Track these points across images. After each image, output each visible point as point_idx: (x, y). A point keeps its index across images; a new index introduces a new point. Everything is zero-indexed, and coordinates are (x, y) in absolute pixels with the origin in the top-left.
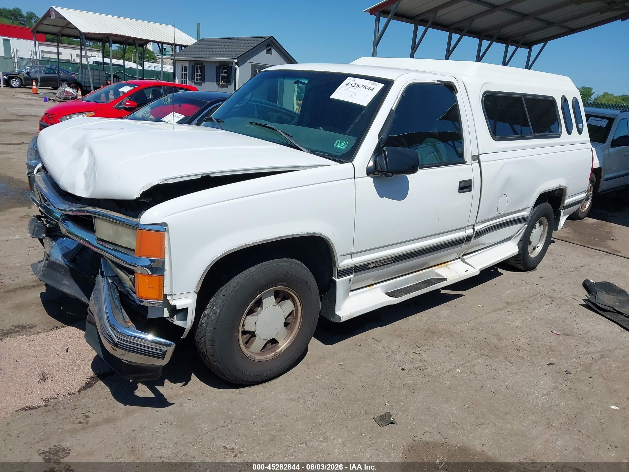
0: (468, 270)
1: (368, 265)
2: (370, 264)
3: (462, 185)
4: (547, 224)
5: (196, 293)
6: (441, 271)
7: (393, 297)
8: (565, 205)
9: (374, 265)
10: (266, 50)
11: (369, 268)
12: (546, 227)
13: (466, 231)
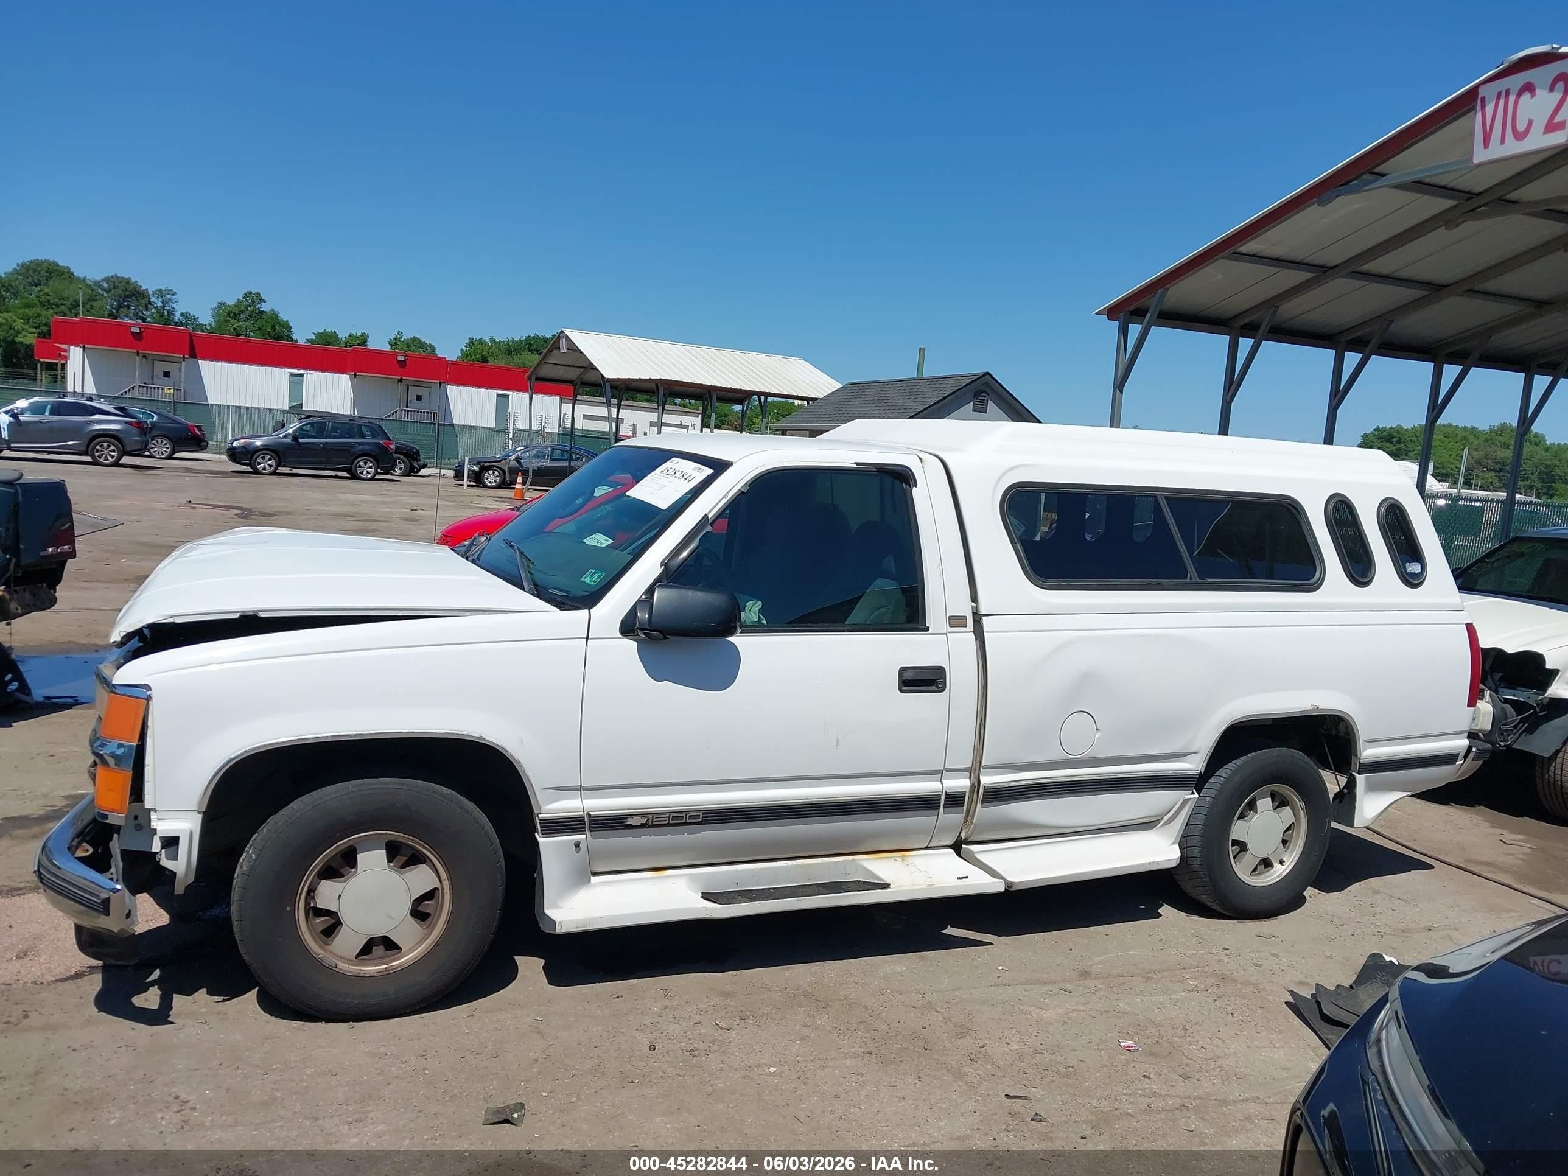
0: (967, 877)
1: (626, 818)
2: (632, 816)
3: (908, 675)
4: (1303, 804)
5: (199, 813)
6: (880, 867)
7: (715, 902)
8: (1361, 761)
9: (644, 821)
10: (972, 403)
11: (631, 827)
12: (1302, 812)
13: (943, 781)
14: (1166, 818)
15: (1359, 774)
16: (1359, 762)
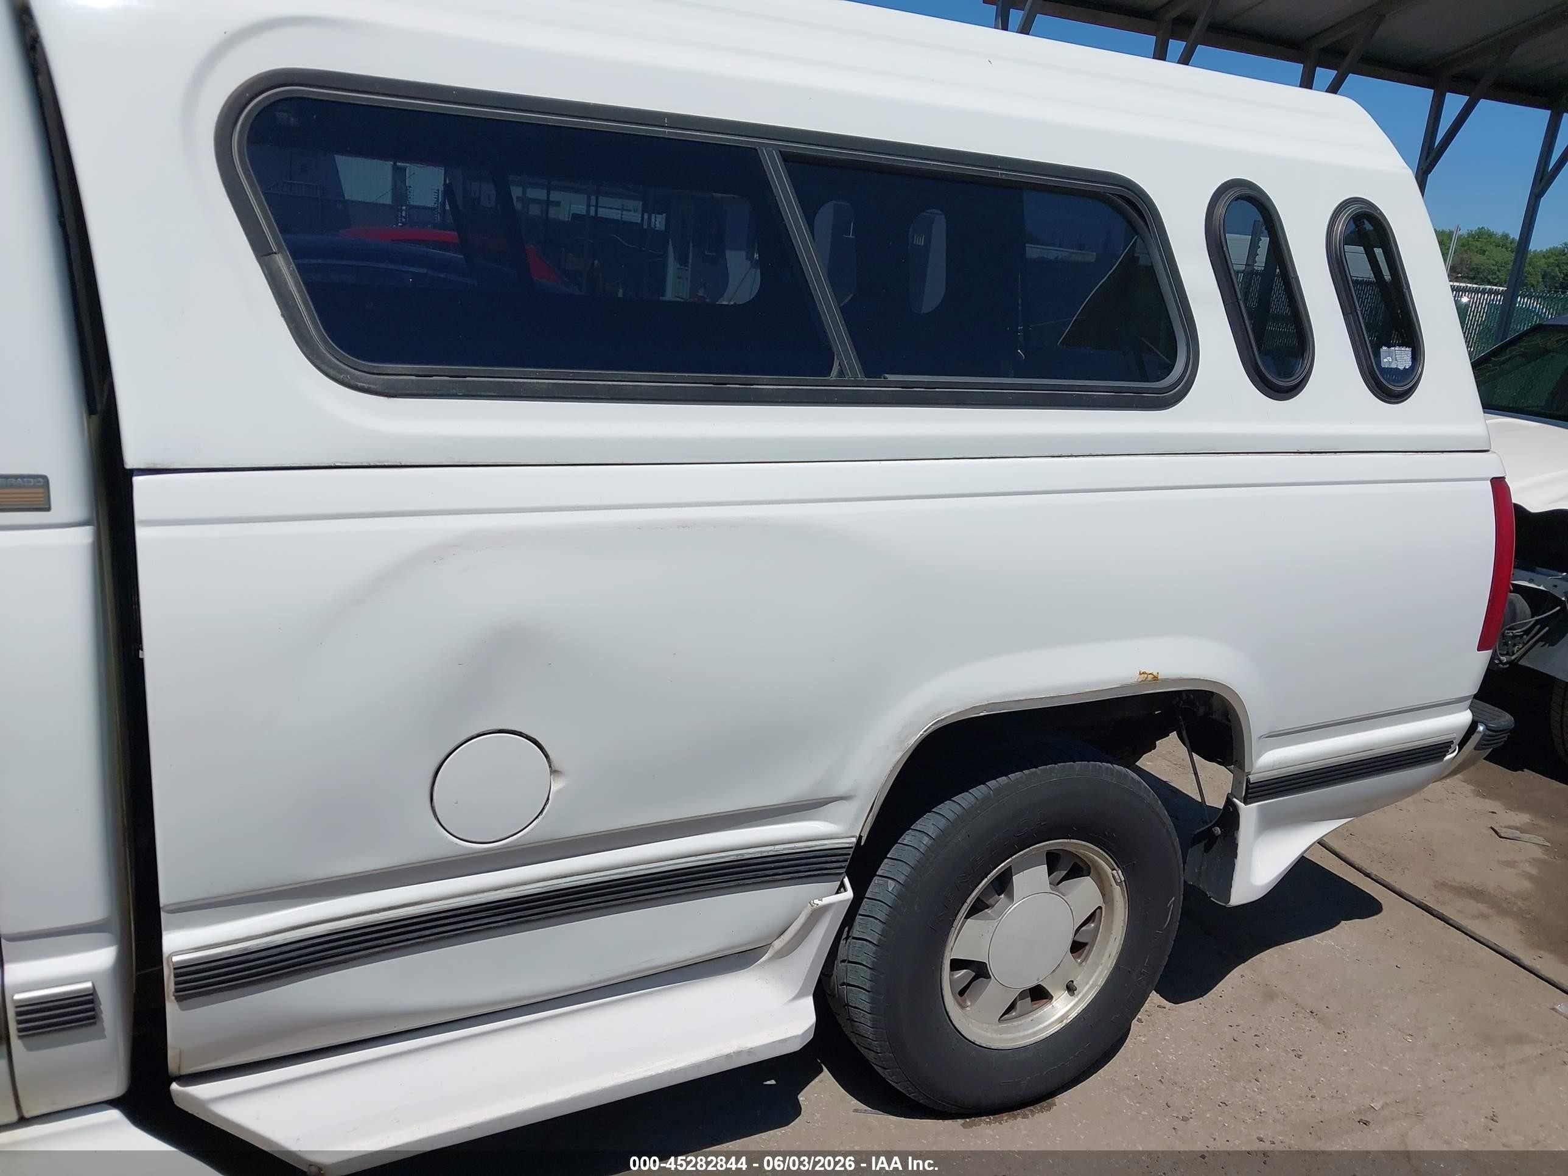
14: (778, 944)
15: (1246, 803)
16: (1248, 781)
